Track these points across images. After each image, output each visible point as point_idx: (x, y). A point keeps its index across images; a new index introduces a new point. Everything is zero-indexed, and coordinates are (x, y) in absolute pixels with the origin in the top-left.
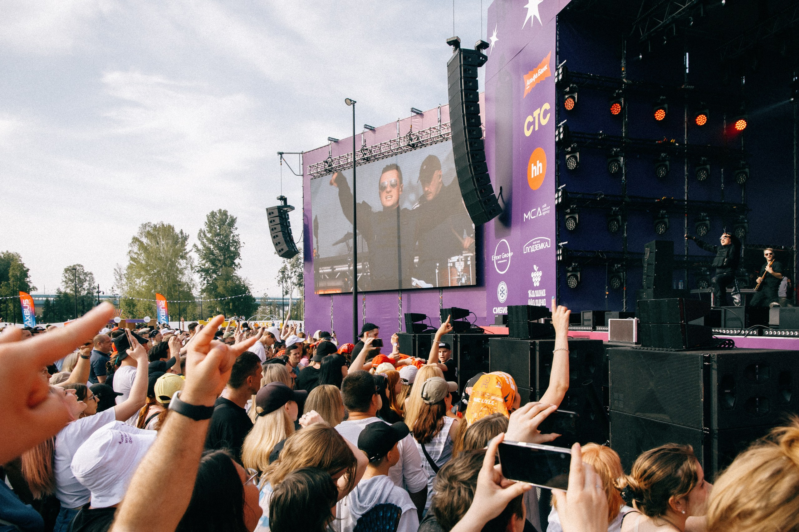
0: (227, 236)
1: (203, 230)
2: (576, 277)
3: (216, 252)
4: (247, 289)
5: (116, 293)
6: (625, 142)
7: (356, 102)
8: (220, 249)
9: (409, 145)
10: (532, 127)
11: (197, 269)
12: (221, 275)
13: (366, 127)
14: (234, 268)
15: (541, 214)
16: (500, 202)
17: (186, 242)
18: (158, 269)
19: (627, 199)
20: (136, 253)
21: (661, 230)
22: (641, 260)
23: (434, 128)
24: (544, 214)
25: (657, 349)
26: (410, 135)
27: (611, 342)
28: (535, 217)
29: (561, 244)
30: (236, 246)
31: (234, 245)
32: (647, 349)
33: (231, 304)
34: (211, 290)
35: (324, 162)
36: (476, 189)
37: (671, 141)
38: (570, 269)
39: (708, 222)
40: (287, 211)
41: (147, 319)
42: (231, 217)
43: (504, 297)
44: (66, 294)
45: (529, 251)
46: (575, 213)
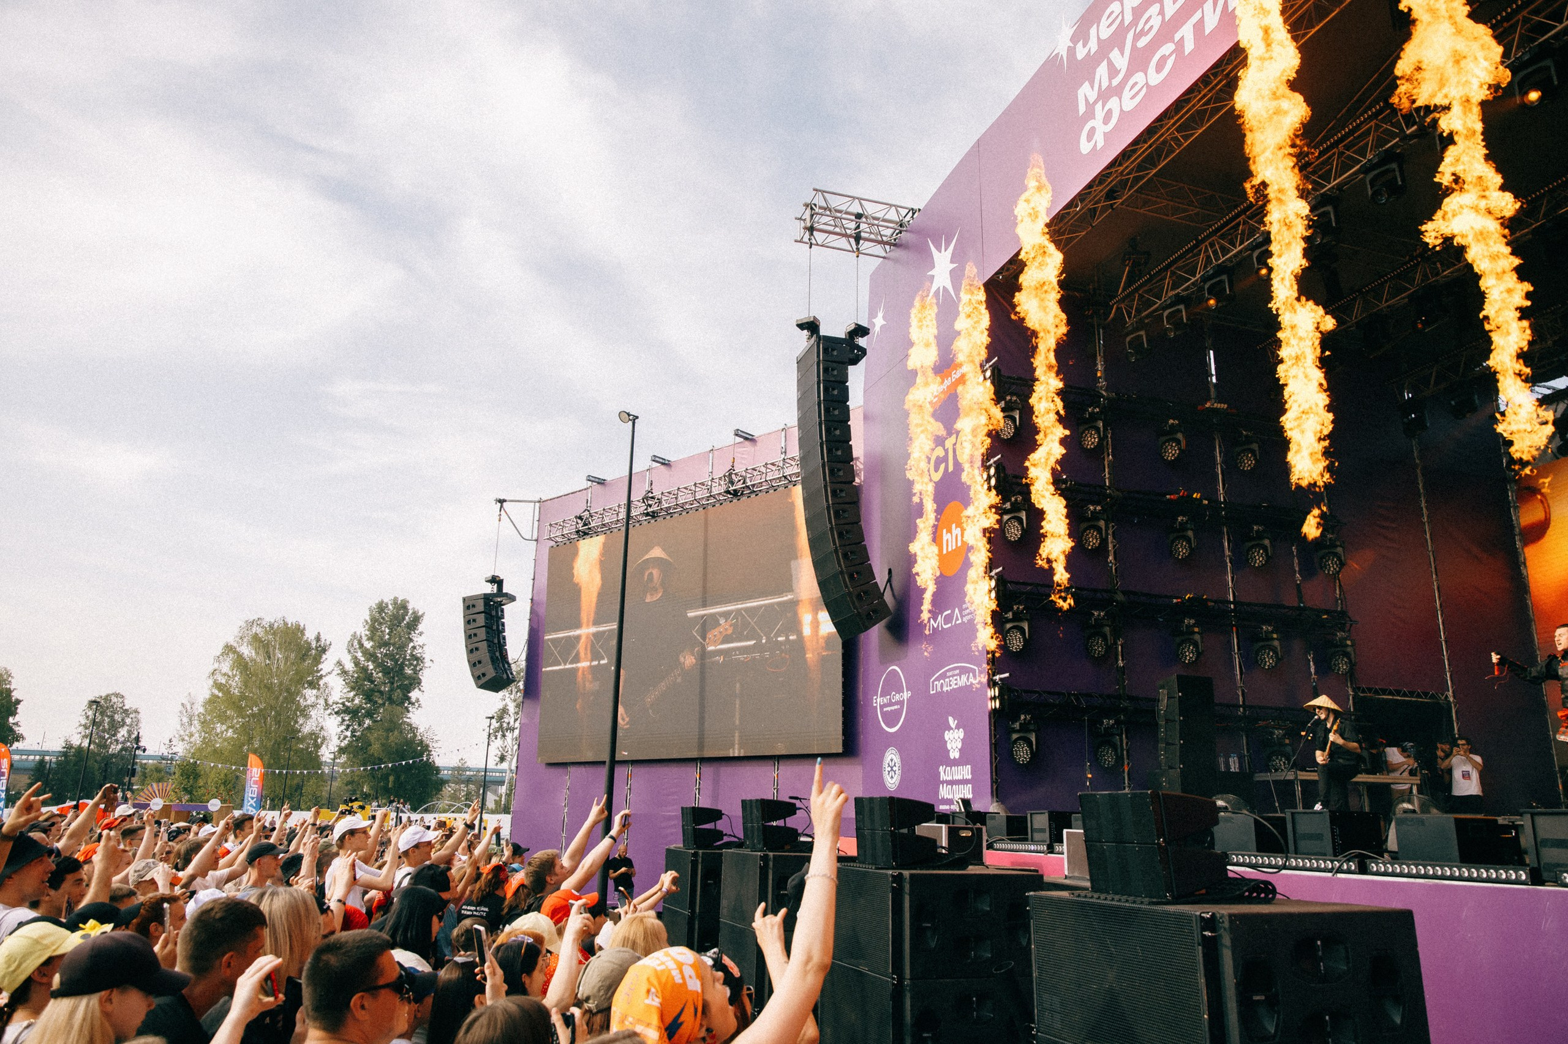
0: (402, 647)
1: (358, 634)
2: (1029, 743)
3: (378, 676)
4: (426, 748)
5: (175, 750)
6: (1110, 496)
7: (637, 417)
8: (386, 671)
9: (728, 492)
10: (943, 466)
11: (336, 708)
12: (381, 720)
13: (655, 459)
14: (407, 708)
15: (959, 621)
16: (888, 598)
17: (324, 657)
18: (262, 706)
19: (1120, 597)
20: (225, 674)
21: (1189, 655)
22: (1152, 713)
23: (773, 464)
24: (965, 619)
25: (1117, 897)
26: (730, 475)
27: (1070, 877)
28: (950, 625)
29: (997, 677)
30: (416, 666)
31: (411, 664)
32: (1099, 898)
33: (391, 778)
34: (356, 749)
35: (576, 517)
36: (842, 572)
37: (1194, 496)
38: (1017, 726)
39: (1276, 643)
40: (501, 604)
41: (215, 805)
42: (414, 613)
43: (895, 778)
44: (80, 749)
45: (939, 689)
46: (1021, 620)
